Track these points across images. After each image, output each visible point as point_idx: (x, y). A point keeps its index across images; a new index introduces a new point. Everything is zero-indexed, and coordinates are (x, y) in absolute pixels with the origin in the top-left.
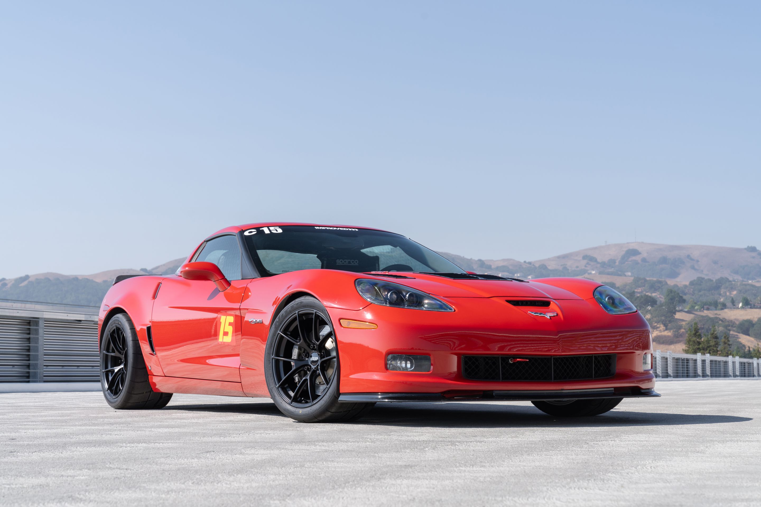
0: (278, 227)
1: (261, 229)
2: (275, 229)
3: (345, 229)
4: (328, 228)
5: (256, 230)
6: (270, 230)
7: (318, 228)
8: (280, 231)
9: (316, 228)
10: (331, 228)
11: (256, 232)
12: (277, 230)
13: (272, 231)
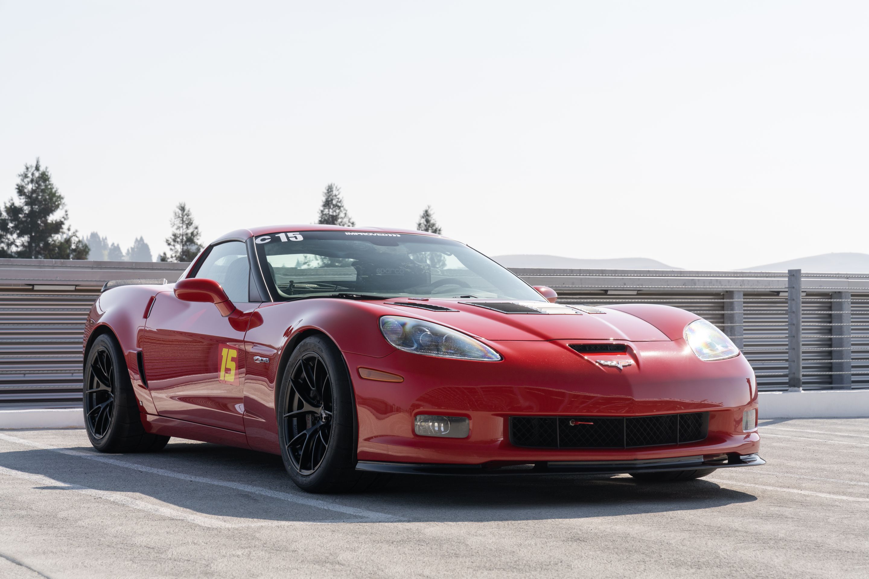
0: (298, 233)
1: (276, 236)
2: (294, 236)
3: (383, 235)
4: (361, 234)
5: (270, 237)
6: (288, 237)
7: (349, 233)
8: (300, 238)
9: (346, 233)
10: (366, 234)
11: (270, 240)
12: (296, 238)
13: (291, 239)
